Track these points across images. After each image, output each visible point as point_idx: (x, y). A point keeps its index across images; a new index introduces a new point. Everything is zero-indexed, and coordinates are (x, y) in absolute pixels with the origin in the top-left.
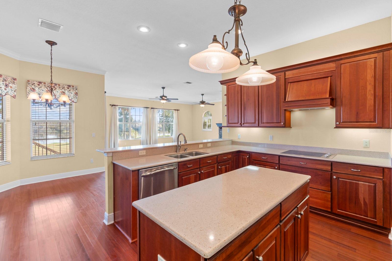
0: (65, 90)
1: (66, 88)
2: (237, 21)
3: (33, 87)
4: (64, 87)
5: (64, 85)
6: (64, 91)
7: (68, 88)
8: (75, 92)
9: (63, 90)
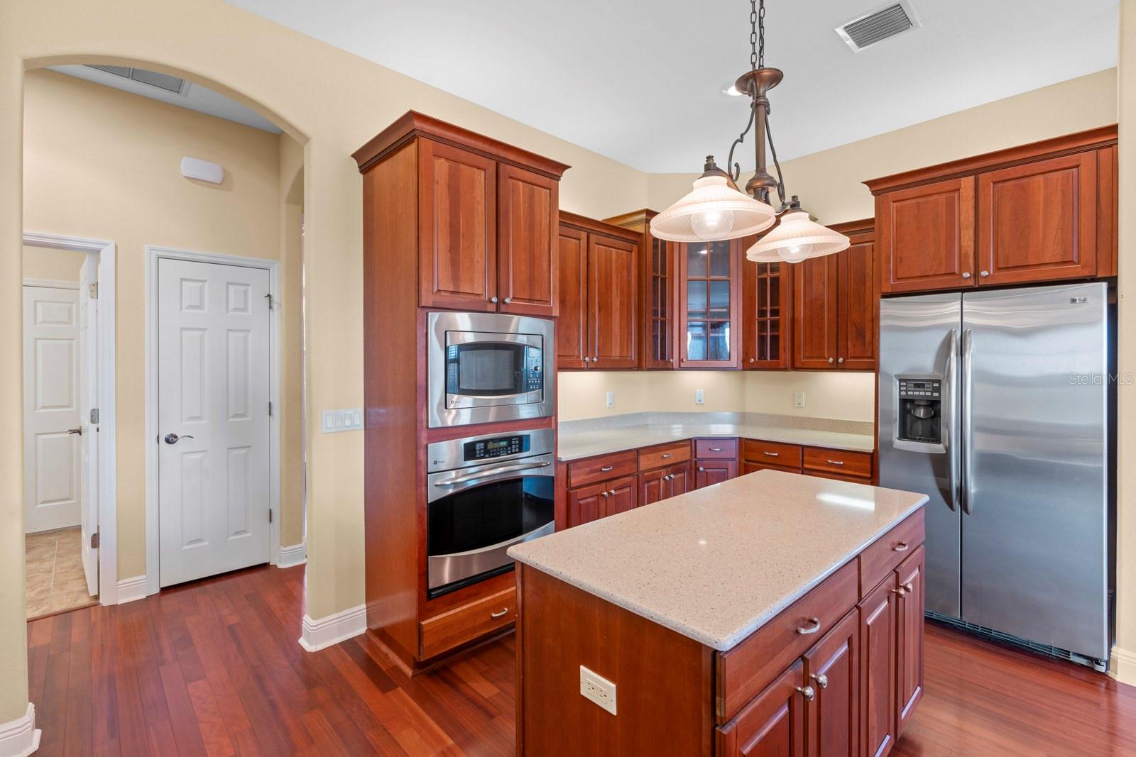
2: (760, 109)
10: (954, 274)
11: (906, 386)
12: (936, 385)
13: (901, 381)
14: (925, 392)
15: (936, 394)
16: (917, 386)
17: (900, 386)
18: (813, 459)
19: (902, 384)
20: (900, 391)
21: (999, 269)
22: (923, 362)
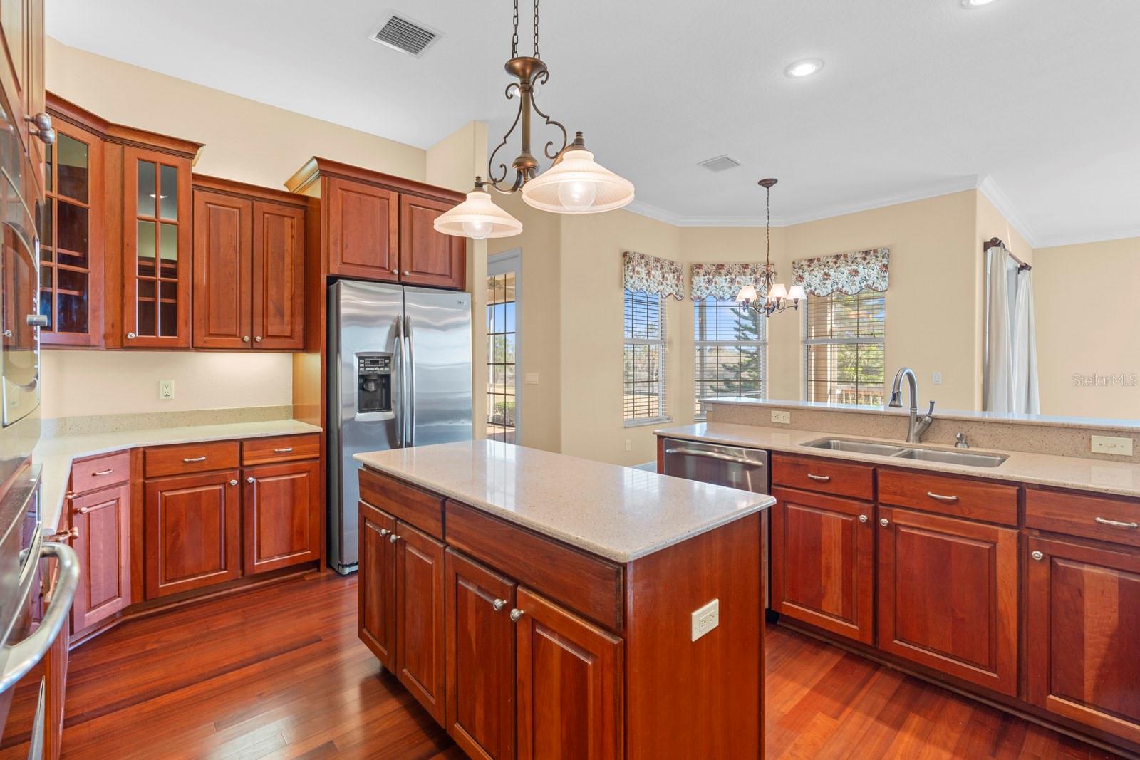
0: (858, 264)
1: (860, 260)
3: (800, 272)
4: (856, 258)
5: (855, 253)
6: (855, 267)
7: (865, 259)
8: (880, 264)
9: (853, 267)
10: (384, 268)
11: (364, 363)
12: (387, 361)
13: (360, 358)
14: (379, 367)
15: (387, 369)
16: (374, 362)
17: (359, 363)
18: (255, 453)
19: (361, 361)
20: (359, 367)
21: (413, 271)
22: (377, 341)
